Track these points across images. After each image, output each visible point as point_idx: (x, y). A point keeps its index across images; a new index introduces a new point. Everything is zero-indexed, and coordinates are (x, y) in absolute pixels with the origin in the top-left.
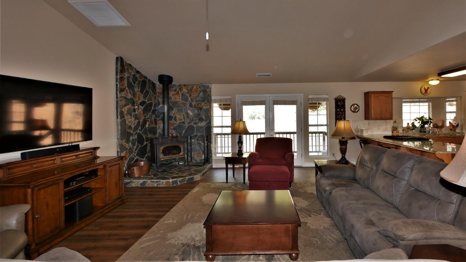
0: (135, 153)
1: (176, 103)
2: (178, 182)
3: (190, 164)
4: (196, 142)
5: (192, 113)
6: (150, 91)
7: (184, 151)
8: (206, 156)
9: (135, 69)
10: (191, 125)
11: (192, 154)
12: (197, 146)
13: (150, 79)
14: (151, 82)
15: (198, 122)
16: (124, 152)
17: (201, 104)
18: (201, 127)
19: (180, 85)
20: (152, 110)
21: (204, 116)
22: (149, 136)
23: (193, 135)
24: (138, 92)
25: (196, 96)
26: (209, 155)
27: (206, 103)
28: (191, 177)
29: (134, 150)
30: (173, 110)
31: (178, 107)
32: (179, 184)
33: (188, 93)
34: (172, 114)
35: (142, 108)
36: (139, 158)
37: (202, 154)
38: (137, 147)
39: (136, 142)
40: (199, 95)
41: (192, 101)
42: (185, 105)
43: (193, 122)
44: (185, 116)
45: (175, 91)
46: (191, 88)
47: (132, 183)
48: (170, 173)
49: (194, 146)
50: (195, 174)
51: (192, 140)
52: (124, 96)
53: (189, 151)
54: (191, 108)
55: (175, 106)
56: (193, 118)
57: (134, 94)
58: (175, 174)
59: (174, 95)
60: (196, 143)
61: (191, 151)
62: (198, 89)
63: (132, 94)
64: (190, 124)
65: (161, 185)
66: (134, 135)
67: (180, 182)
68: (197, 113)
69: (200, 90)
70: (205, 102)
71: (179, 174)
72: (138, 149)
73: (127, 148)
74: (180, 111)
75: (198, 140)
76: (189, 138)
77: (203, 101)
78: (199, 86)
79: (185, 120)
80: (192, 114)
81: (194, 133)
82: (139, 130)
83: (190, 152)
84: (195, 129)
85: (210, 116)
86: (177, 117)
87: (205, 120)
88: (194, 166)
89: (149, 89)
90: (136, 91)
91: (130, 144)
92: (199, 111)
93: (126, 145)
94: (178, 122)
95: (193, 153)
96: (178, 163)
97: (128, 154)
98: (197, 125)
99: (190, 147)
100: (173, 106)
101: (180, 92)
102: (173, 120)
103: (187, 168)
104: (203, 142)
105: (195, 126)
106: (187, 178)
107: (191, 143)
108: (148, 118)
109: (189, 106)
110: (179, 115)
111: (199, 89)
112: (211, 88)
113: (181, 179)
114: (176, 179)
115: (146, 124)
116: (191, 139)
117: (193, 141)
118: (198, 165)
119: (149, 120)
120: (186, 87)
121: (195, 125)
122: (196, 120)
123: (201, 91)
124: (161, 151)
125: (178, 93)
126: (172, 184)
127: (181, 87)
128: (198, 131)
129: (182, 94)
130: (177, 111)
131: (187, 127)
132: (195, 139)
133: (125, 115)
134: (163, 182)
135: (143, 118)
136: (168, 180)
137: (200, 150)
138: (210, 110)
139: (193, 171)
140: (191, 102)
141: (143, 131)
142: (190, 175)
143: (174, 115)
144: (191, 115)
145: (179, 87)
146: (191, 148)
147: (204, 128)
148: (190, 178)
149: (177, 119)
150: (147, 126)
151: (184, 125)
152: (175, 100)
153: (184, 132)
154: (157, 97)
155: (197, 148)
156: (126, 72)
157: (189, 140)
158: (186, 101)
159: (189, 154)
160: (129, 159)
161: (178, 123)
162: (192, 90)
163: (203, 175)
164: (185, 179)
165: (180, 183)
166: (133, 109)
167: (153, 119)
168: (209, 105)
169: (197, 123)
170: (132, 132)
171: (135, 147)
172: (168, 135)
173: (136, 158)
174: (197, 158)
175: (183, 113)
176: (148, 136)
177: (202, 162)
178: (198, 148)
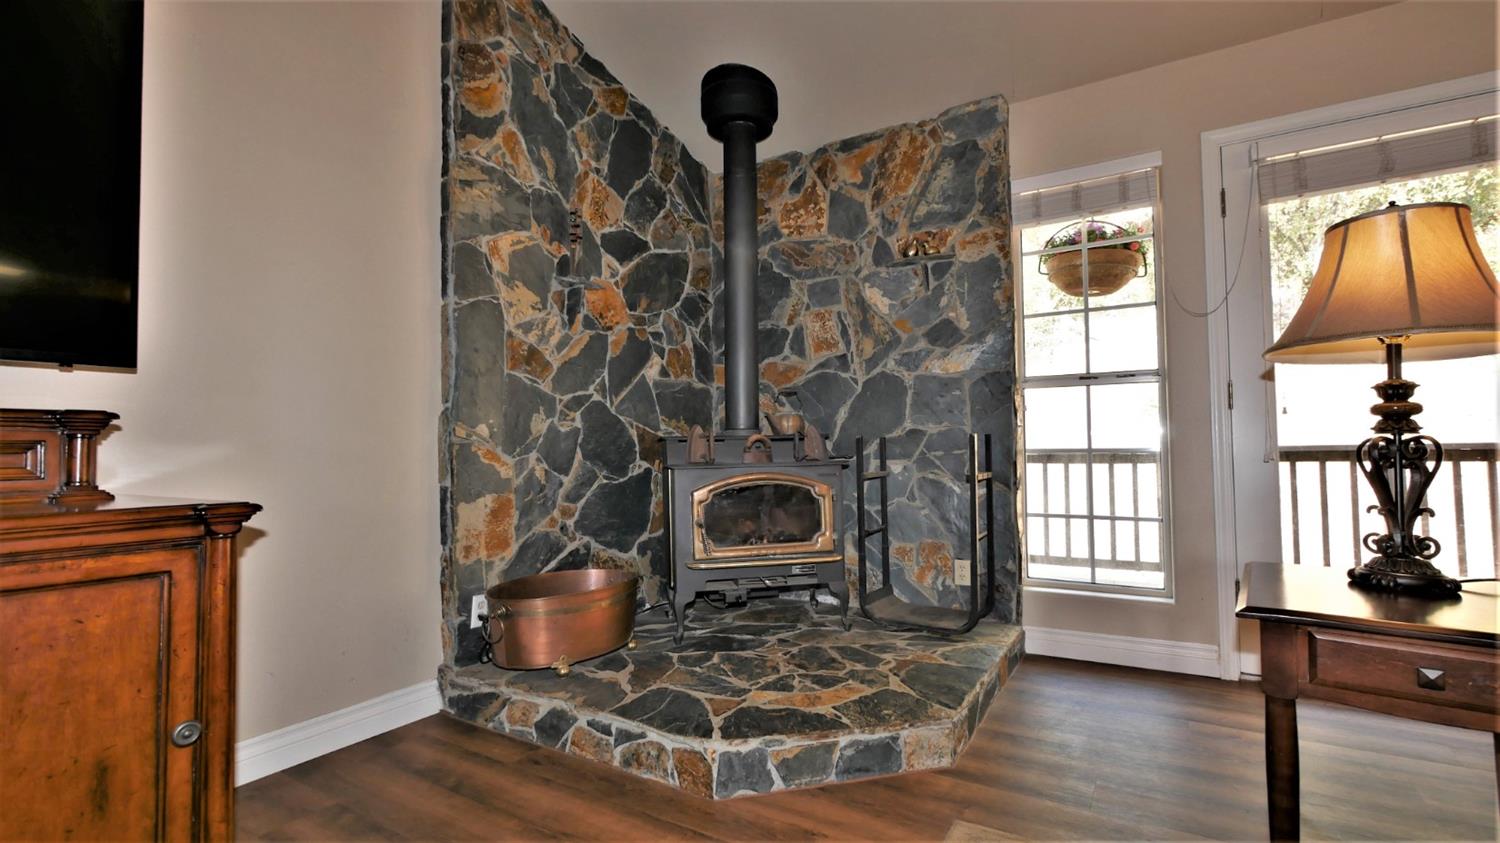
0: (566, 513)
1: (803, 255)
2: (770, 766)
3: (878, 609)
4: (917, 475)
5: (887, 301)
6: (670, 191)
7: (839, 528)
8: (981, 569)
9: (579, 46)
10: (883, 374)
11: (892, 551)
12: (918, 503)
13: (672, 131)
14: (678, 150)
15: (929, 353)
16: (481, 501)
17: (943, 240)
18: (948, 383)
19: (823, 151)
20: (683, 296)
21: (963, 310)
22: (665, 429)
23: (897, 433)
24: (592, 175)
25: (910, 192)
26: (997, 566)
27: (976, 225)
28: (881, 734)
29: (560, 500)
30: (788, 297)
31: (814, 277)
32: (779, 785)
33: (863, 186)
34: (780, 317)
35: (622, 270)
36: (595, 546)
37: (950, 551)
38: (586, 481)
39: (579, 455)
40: (927, 185)
41: (889, 225)
42: (847, 255)
43: (895, 355)
44: (848, 321)
45: (798, 191)
46: (880, 151)
47: (496, 704)
48: (742, 668)
49: (904, 500)
50: (913, 713)
51: (889, 462)
52: (491, 164)
53: (871, 531)
54: (883, 271)
55: (798, 275)
56: (894, 332)
57: (565, 177)
58: (766, 687)
59: (791, 212)
60: (913, 482)
61: (884, 531)
62: (924, 146)
63: (551, 173)
64: (878, 370)
65: (650, 769)
66: (559, 407)
67: (788, 768)
68: (923, 293)
69: (936, 153)
70: (970, 220)
71: (790, 688)
72: (589, 494)
73: (508, 480)
74: (824, 294)
75: (924, 463)
76: (872, 449)
77: (957, 217)
78: (928, 128)
79: (848, 344)
80: (891, 307)
81: (899, 420)
82: (602, 389)
83: (878, 536)
84: (910, 393)
85: (1003, 307)
86: (807, 333)
87: (968, 336)
88: (901, 626)
89: (665, 179)
90: (581, 168)
91: (533, 455)
92: (933, 284)
93: (494, 457)
94: (813, 359)
95: (894, 545)
96: (813, 598)
97: (515, 514)
98: (920, 372)
99: (879, 507)
100: (785, 275)
101: (820, 189)
102: (787, 351)
103: (856, 638)
104: (957, 476)
105: (908, 378)
106: (843, 740)
107: (883, 479)
108: (657, 336)
109: (870, 259)
110: (820, 316)
111: (932, 145)
112: (1007, 123)
113: (791, 744)
114: (754, 744)
115: (642, 359)
116: (883, 456)
117: (895, 467)
118: (930, 629)
119: (667, 348)
120: (856, 151)
121: (906, 373)
122: (913, 341)
123: (946, 153)
124: (698, 512)
125: (811, 198)
126: (723, 785)
127: (825, 164)
128: (923, 405)
129: (836, 200)
130: (806, 299)
131: (859, 389)
132: (906, 456)
133: (498, 281)
134: (661, 749)
135: (624, 328)
136: (695, 744)
137: (941, 526)
138: (1003, 264)
139: (895, 672)
140: (880, 233)
141: (623, 394)
142: (870, 710)
143: (791, 322)
144: (885, 310)
145: (816, 165)
146: (884, 513)
147: (967, 384)
148: (867, 749)
149: (809, 343)
150: (652, 371)
151: (844, 375)
152: (795, 237)
153: (842, 415)
154: (712, 240)
155: (924, 513)
156: (509, 33)
157: (873, 466)
158: (851, 235)
159: (873, 545)
160: (523, 549)
161: (812, 367)
162: (890, 166)
163: (971, 720)
164: (830, 748)
165: (784, 779)
166: (556, 261)
167: (689, 343)
168: (998, 237)
169: (924, 359)
170: (545, 386)
171: (568, 481)
172: (755, 426)
173: (571, 547)
174: (921, 577)
175: (835, 308)
176: (657, 429)
177: (956, 606)
178: (926, 511)
